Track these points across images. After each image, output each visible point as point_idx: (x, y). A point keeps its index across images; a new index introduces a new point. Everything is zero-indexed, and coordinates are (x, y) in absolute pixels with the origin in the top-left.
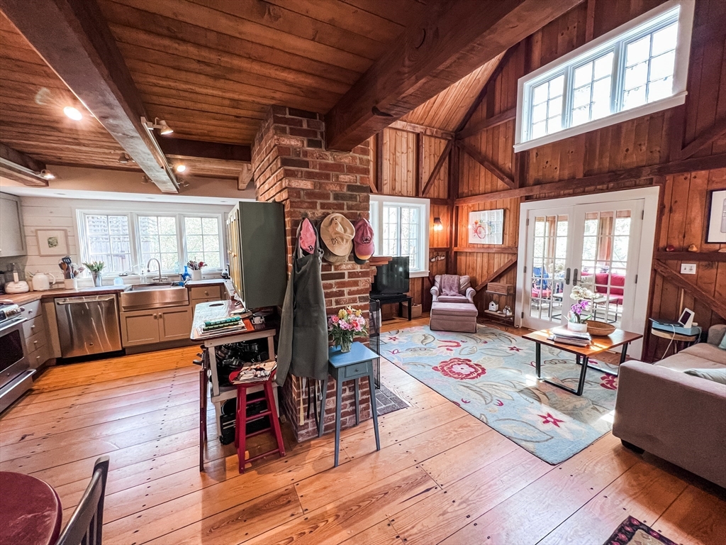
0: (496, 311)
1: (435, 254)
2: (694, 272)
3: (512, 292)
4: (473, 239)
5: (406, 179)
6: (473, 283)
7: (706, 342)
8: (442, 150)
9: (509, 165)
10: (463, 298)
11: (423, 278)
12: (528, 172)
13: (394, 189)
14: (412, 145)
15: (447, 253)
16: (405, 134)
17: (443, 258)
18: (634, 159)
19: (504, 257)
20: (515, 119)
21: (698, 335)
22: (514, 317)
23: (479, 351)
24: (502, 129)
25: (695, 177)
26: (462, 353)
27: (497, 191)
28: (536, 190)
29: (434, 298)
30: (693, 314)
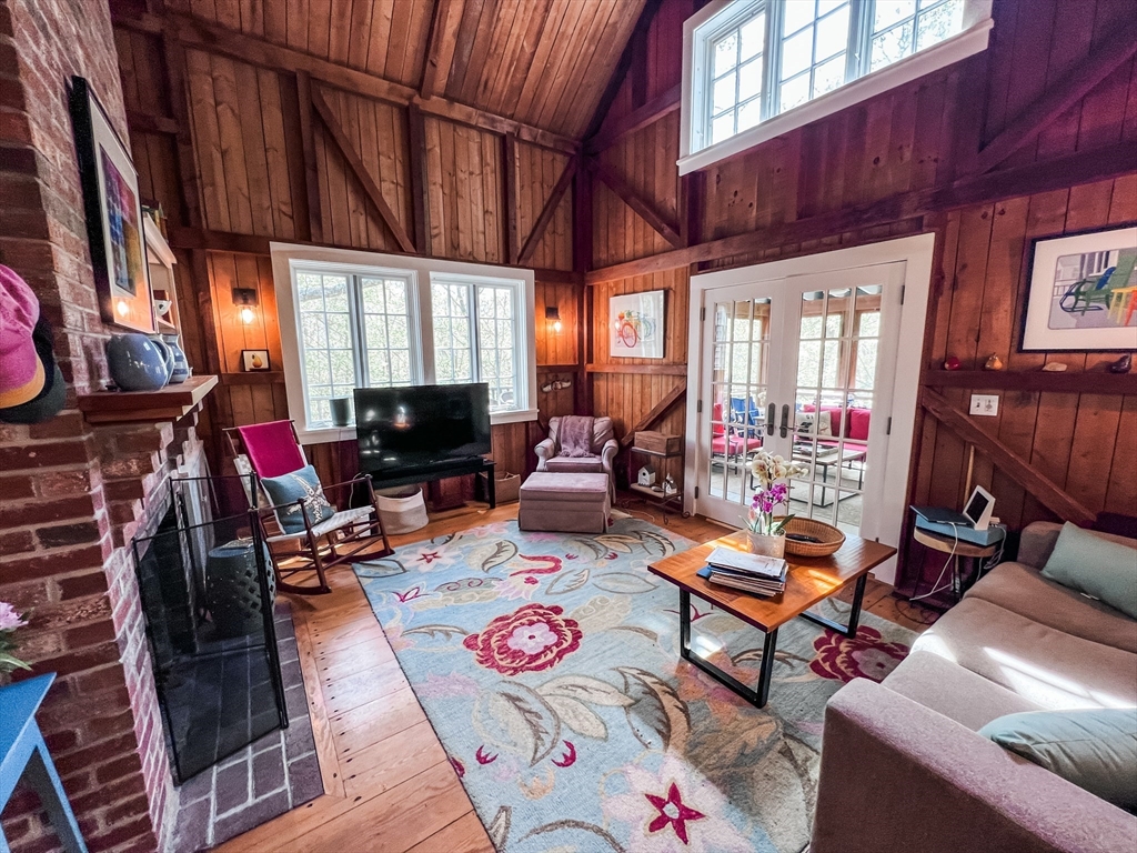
0: (650, 486)
1: (550, 376)
2: (994, 412)
3: (676, 449)
4: (617, 349)
5: (481, 228)
6: (617, 430)
7: (1014, 559)
8: (559, 174)
9: (671, 201)
10: (594, 461)
11: (527, 423)
12: (703, 215)
13: (455, 246)
14: (492, 158)
15: (575, 375)
16: (474, 133)
17: (566, 385)
18: (890, 179)
19: (667, 385)
20: (680, 109)
21: (998, 544)
22: (682, 498)
23: (591, 580)
24: (660, 130)
25: (1002, 212)
26: (555, 589)
27: (653, 254)
28: (717, 250)
29: (541, 464)
30: (992, 500)
